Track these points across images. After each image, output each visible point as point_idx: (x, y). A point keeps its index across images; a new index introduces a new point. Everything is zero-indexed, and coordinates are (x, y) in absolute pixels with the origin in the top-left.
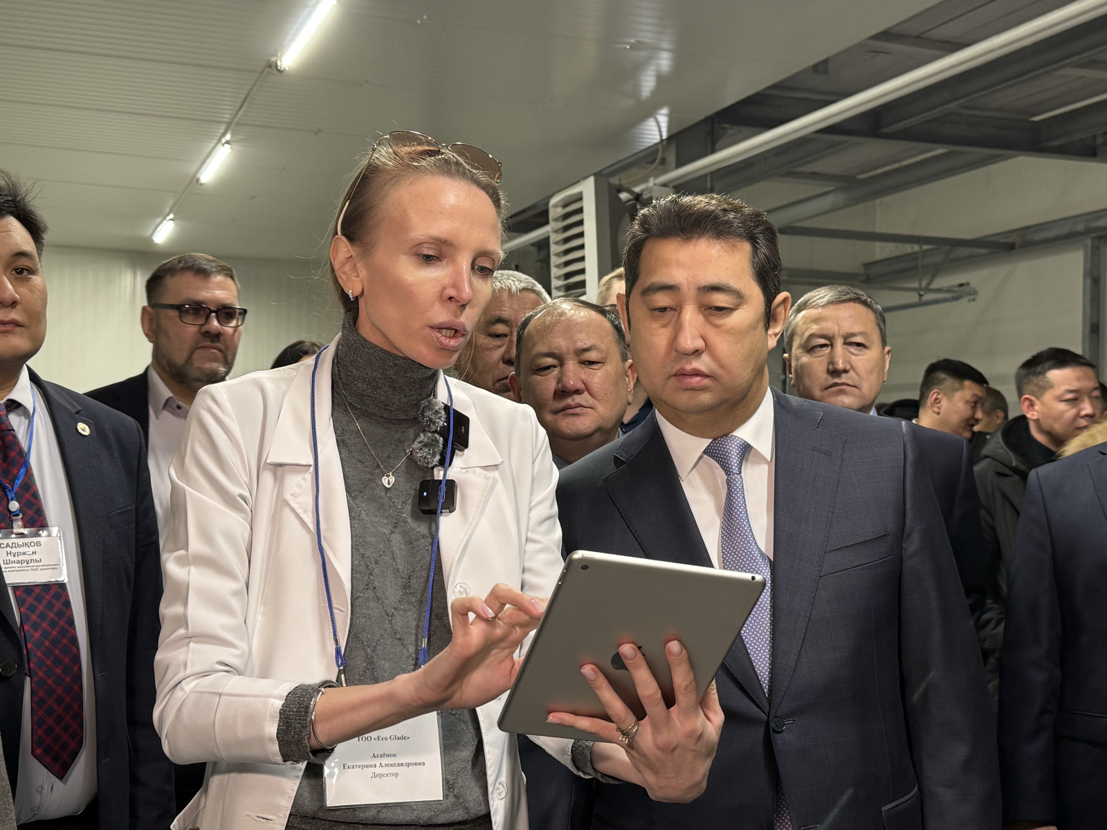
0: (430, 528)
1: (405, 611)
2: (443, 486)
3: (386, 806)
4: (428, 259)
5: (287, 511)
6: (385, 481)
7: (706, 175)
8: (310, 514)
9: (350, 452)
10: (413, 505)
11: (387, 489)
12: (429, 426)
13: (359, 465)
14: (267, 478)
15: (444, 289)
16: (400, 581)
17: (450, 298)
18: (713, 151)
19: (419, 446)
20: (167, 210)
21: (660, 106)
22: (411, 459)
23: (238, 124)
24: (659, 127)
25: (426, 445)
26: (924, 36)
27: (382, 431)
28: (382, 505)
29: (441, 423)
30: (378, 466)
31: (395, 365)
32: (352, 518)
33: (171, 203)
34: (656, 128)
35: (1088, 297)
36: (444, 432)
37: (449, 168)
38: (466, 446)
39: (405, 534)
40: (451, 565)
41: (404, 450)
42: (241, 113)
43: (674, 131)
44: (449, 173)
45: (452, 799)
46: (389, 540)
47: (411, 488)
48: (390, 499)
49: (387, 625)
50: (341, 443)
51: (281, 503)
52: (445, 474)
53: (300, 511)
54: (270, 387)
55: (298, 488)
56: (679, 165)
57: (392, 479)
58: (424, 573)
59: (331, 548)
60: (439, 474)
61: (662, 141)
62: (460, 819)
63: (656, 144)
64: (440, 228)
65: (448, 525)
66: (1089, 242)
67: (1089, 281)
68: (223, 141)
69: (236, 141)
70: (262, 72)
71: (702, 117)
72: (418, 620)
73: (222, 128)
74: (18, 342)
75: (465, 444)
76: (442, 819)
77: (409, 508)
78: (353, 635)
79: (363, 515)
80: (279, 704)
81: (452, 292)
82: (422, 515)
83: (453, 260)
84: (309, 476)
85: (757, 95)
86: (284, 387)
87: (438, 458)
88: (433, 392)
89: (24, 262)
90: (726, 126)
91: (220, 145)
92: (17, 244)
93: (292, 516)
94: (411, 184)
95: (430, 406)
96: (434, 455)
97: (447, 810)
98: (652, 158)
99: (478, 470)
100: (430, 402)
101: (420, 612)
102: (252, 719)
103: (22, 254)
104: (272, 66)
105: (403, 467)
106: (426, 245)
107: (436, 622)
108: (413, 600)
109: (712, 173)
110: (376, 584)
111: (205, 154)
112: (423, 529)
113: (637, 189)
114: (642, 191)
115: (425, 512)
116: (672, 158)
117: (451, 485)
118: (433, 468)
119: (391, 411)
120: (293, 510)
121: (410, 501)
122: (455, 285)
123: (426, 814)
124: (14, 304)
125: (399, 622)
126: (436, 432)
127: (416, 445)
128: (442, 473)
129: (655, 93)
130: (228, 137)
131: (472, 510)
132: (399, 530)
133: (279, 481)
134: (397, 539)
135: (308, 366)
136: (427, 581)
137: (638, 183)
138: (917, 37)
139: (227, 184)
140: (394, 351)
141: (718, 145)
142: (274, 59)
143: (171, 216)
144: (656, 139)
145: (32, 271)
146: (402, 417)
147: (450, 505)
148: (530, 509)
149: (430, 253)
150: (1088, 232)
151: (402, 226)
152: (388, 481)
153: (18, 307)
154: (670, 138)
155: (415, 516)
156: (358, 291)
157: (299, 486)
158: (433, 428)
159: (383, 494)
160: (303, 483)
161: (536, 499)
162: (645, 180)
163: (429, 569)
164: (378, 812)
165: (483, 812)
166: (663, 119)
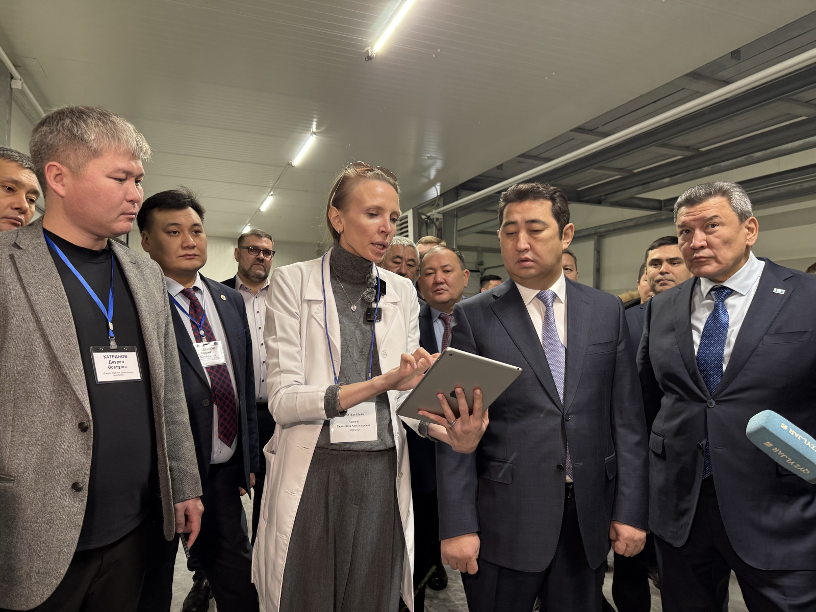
0: (371, 328)
1: (361, 362)
2: (377, 310)
3: (353, 443)
4: (372, 216)
5: (313, 319)
6: (352, 308)
7: (455, 209)
8: (323, 321)
9: (338, 296)
10: (364, 318)
11: (353, 312)
12: (370, 285)
13: (342, 301)
14: (305, 306)
15: (379, 228)
16: (359, 349)
17: (382, 232)
18: (457, 200)
19: (367, 294)
20: (247, 222)
21: (437, 182)
22: (363, 299)
23: (276, 188)
24: (437, 191)
25: (369, 293)
26: (539, 156)
27: (351, 287)
28: (351, 318)
29: (375, 284)
30: (350, 302)
31: (356, 260)
32: (340, 323)
33: (249, 219)
34: (435, 191)
35: (596, 258)
36: (376, 288)
37: (378, 177)
38: (385, 294)
39: (361, 330)
40: (381, 343)
41: (360, 295)
42: (276, 184)
43: (442, 192)
44: (379, 179)
45: (380, 441)
46: (355, 333)
47: (362, 311)
48: (354, 315)
49: (354, 368)
50: (334, 292)
51: (310, 316)
52: (377, 306)
53: (318, 320)
54: (304, 268)
55: (317, 309)
56: (444, 205)
57: (355, 308)
58: (369, 346)
59: (332, 335)
60: (374, 305)
61: (438, 196)
62: (383, 449)
63: (436, 197)
64: (377, 202)
65: (379, 326)
66: (596, 237)
67: (596, 252)
68: (270, 194)
69: (275, 195)
70: (286, 167)
71: (453, 186)
72: (367, 366)
73: (270, 189)
74: (196, 262)
75: (385, 293)
76: (376, 449)
77: (362, 319)
78: (341, 372)
79: (345, 322)
80: (323, 394)
81: (383, 229)
82: (368, 322)
83: (383, 215)
84: (322, 305)
85: (473, 179)
86: (310, 269)
87: (374, 298)
88: (371, 272)
89: (197, 228)
90: (462, 190)
91: (269, 197)
92: (193, 220)
93: (315, 322)
94: (363, 184)
95: (370, 277)
96: (372, 297)
97: (378, 445)
98: (434, 203)
99: (390, 304)
100: (370, 275)
101: (368, 362)
102: (313, 402)
103: (196, 225)
104: (290, 165)
105: (360, 303)
106: (371, 209)
107: (374, 367)
108: (364, 357)
109: (457, 208)
110: (350, 350)
111: (263, 200)
112: (368, 328)
113: (428, 214)
114: (430, 215)
115: (369, 321)
116: (441, 202)
117: (380, 310)
118: (371, 303)
119: (354, 280)
120: (316, 319)
121: (362, 317)
122: (384, 226)
123: (369, 447)
124: (194, 247)
125: (359, 366)
126: (373, 287)
127: (365, 293)
128: (376, 305)
129: (436, 177)
130: (272, 193)
131: (388, 321)
132: (358, 328)
133: (309, 307)
134: (358, 332)
135: (319, 261)
136: (370, 350)
137: (428, 212)
138: (536, 157)
139: (271, 212)
140: (356, 254)
141: (459, 198)
142: (290, 162)
143: (249, 224)
144: (436, 195)
145: (200, 232)
146: (358, 282)
147: (379, 319)
148: (410, 322)
149: (373, 212)
150: (596, 234)
151: (360, 202)
152: (354, 308)
153: (195, 248)
154: (441, 195)
155: (365, 323)
156: (342, 230)
157: (318, 309)
158: (372, 286)
159: (351, 313)
160: (319, 308)
161: (412, 319)
162: (432, 211)
163: (371, 345)
164: (350, 446)
165: (392, 446)
166: (438, 186)
